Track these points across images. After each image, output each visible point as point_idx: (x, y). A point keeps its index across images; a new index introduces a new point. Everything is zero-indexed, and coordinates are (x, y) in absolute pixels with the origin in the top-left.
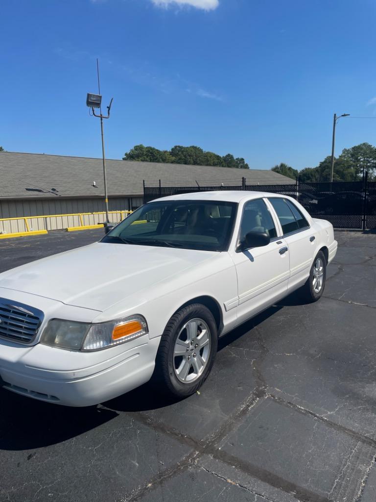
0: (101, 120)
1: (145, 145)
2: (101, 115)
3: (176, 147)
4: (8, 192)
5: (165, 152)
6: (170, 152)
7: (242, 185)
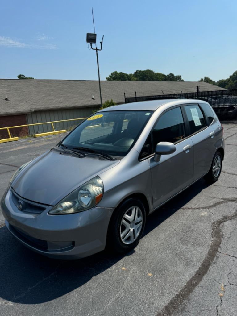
0: (97, 51)
1: (118, 72)
2: (96, 48)
3: (137, 71)
4: (40, 105)
5: (131, 75)
6: (133, 75)
7: (196, 92)
